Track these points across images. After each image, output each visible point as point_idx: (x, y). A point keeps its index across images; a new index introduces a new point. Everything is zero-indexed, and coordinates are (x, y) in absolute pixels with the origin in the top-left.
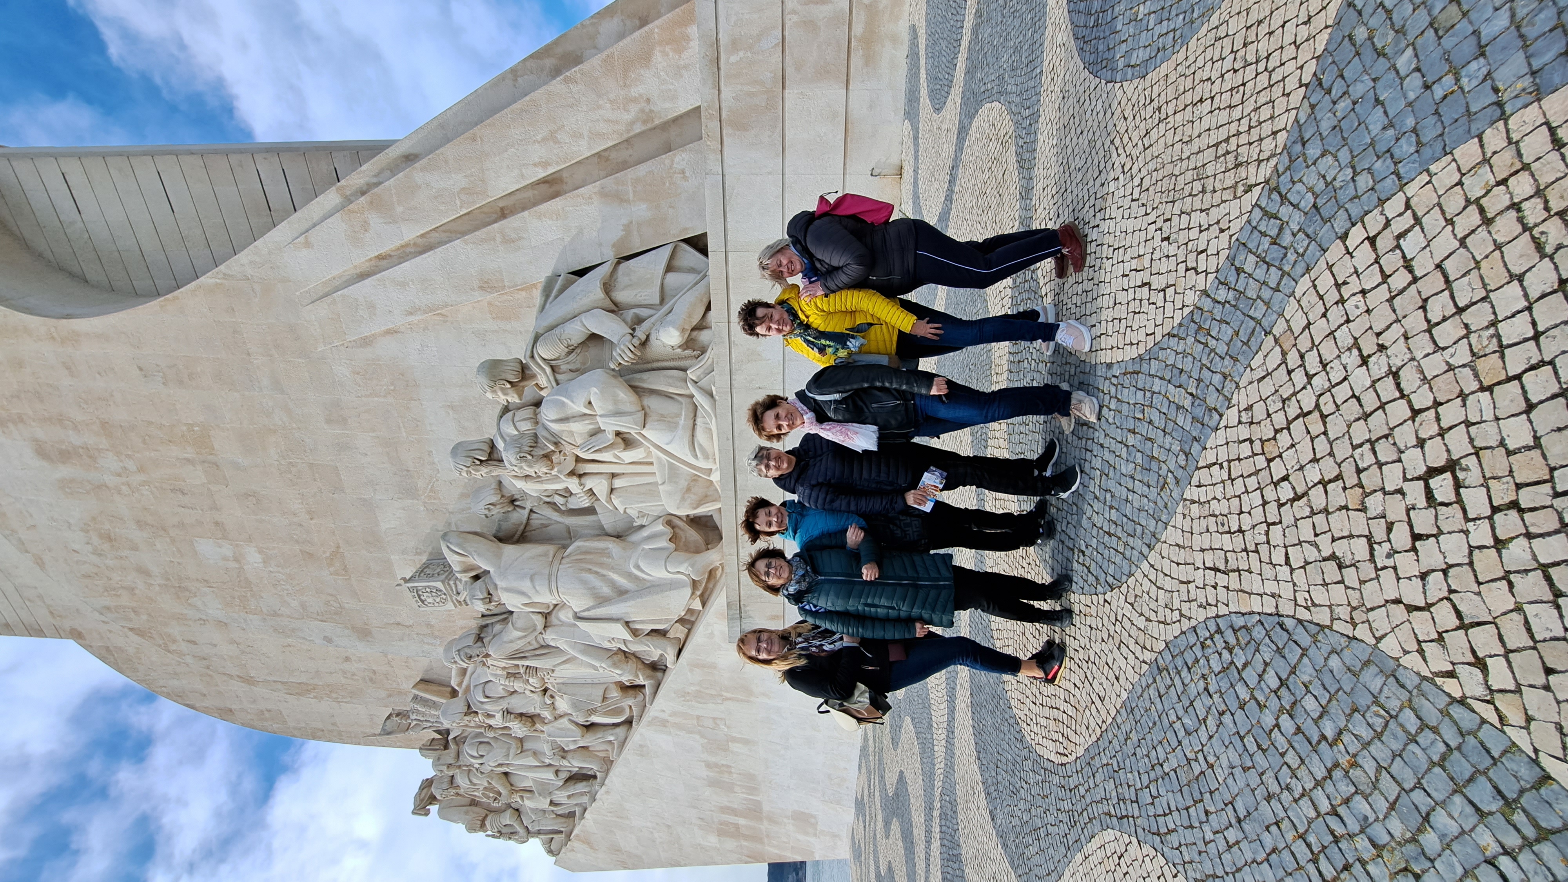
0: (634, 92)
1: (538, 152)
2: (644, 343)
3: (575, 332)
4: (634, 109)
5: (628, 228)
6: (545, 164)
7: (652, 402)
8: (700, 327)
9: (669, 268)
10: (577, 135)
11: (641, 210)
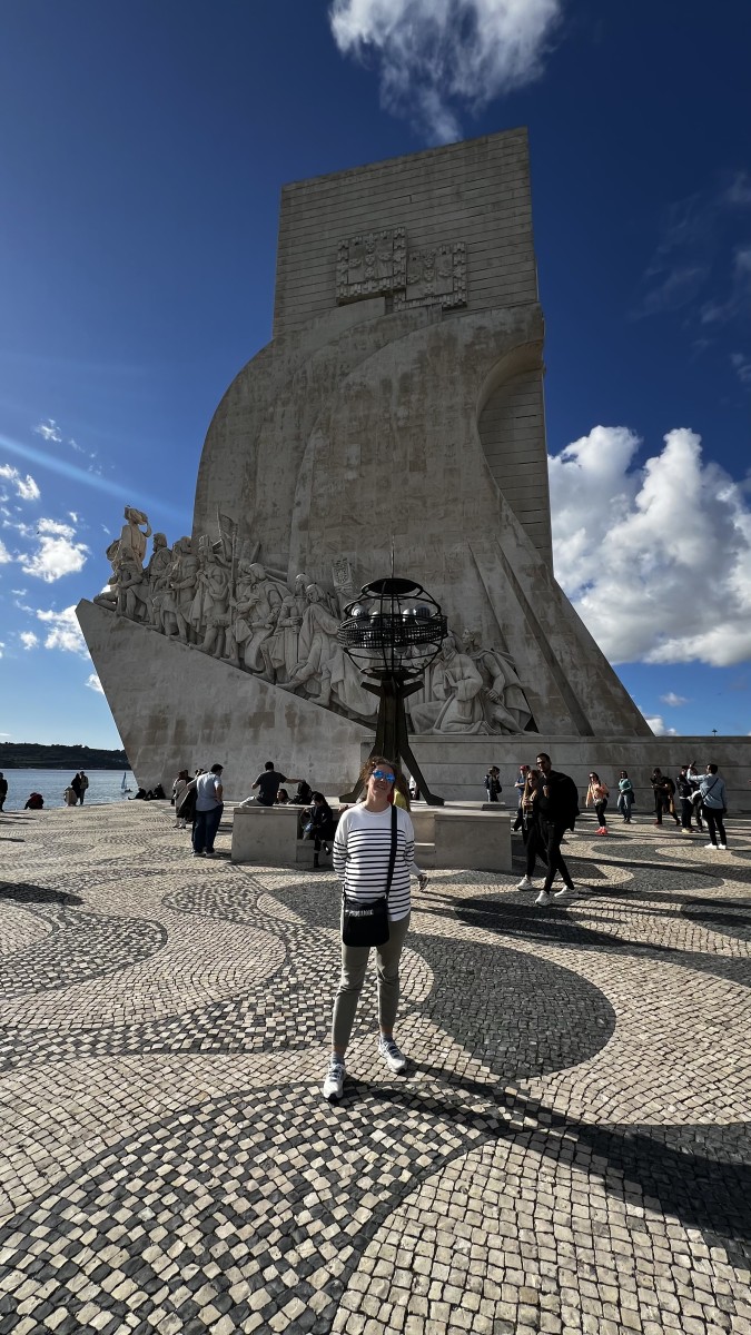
0: (595, 702)
1: (567, 658)
2: (495, 702)
3: (497, 671)
4: (587, 701)
5: (537, 694)
6: (562, 660)
7: (469, 706)
8: (502, 726)
9: (521, 711)
10: (575, 676)
11: (545, 701)
